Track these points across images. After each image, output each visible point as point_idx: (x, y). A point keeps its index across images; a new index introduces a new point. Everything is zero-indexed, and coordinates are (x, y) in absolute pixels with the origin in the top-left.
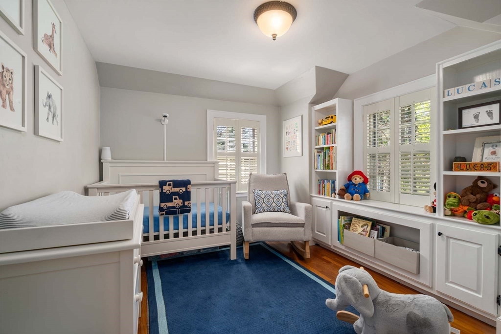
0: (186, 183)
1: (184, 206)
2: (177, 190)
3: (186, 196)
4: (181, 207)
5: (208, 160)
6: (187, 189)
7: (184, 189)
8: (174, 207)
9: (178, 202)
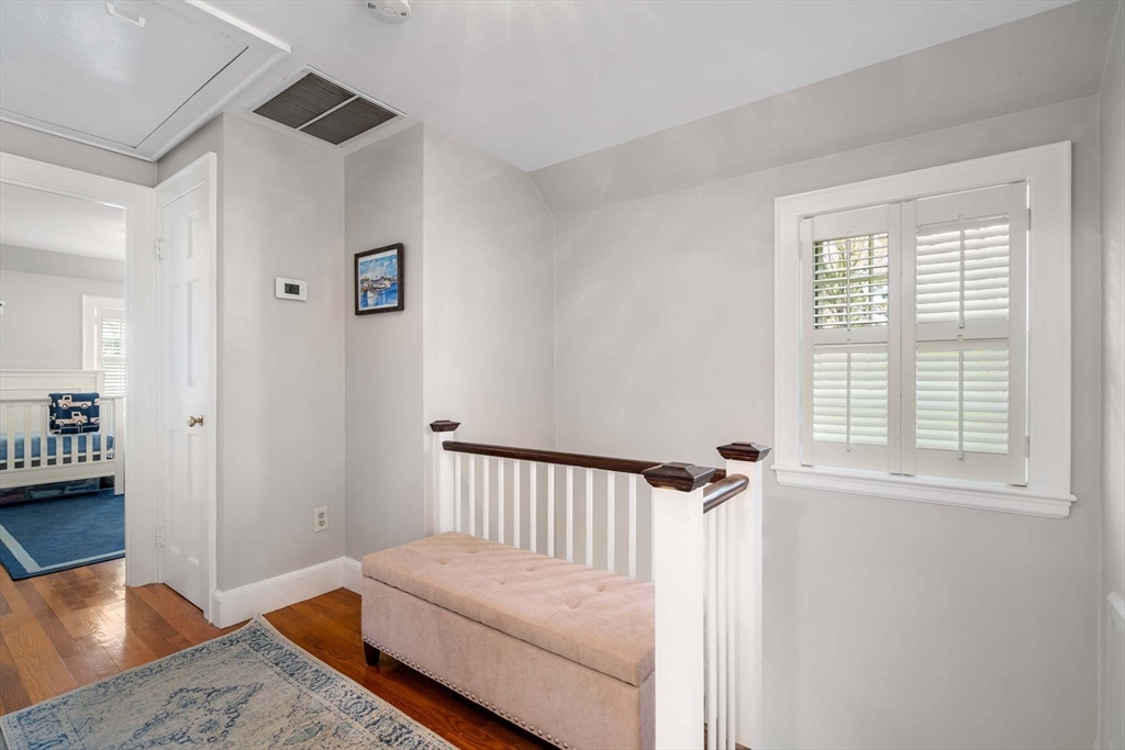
0: (92, 397)
1: (89, 423)
2: (78, 404)
3: (93, 411)
4: (84, 424)
5: (85, 368)
6: (93, 402)
7: (89, 404)
8: (74, 425)
9: (80, 419)
